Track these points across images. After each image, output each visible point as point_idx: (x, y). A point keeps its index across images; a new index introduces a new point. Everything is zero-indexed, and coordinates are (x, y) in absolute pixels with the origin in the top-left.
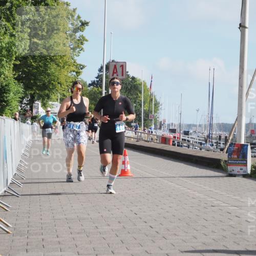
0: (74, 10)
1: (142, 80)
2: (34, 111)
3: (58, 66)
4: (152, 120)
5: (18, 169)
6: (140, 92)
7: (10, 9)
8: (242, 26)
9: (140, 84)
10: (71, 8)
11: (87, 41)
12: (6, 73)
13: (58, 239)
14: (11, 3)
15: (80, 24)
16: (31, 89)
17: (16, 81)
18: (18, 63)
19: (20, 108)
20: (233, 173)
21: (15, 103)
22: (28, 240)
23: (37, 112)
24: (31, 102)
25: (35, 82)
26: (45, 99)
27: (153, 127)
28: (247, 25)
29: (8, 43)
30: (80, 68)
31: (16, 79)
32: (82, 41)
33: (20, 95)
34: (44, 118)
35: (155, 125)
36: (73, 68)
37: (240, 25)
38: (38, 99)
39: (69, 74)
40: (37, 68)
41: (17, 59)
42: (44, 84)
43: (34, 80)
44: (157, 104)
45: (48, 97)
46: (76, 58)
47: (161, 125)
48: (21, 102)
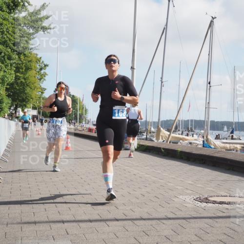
0: (40, 58)
1: (78, 97)
2: (17, 114)
3: (31, 88)
4: (83, 119)
5: (7, 147)
6: (77, 104)
7: (3, 57)
8: (132, 68)
9: (77, 99)
10: (39, 57)
11: (47, 75)
12: (2, 92)
13: (29, 186)
14: (5, 53)
15: (43, 66)
16: (16, 101)
17: (7, 97)
18: (8, 87)
19: (9, 112)
20: (127, 148)
21: (6, 109)
22: (12, 186)
23: (19, 114)
24: (16, 109)
25: (18, 98)
26: (23, 107)
27: (84, 122)
28: (135, 68)
29: (3, 76)
30: (43, 90)
31: (7, 96)
32: (45, 75)
33: (9, 105)
34: (23, 118)
35: (85, 121)
36: (40, 90)
37: (131, 67)
38: (20, 107)
39: (37, 93)
40: (19, 90)
41: (7, 84)
42: (23, 99)
43: (17, 96)
44: (86, 110)
45: (25, 106)
46: (41, 84)
47: (88, 122)
48: (10, 109)
